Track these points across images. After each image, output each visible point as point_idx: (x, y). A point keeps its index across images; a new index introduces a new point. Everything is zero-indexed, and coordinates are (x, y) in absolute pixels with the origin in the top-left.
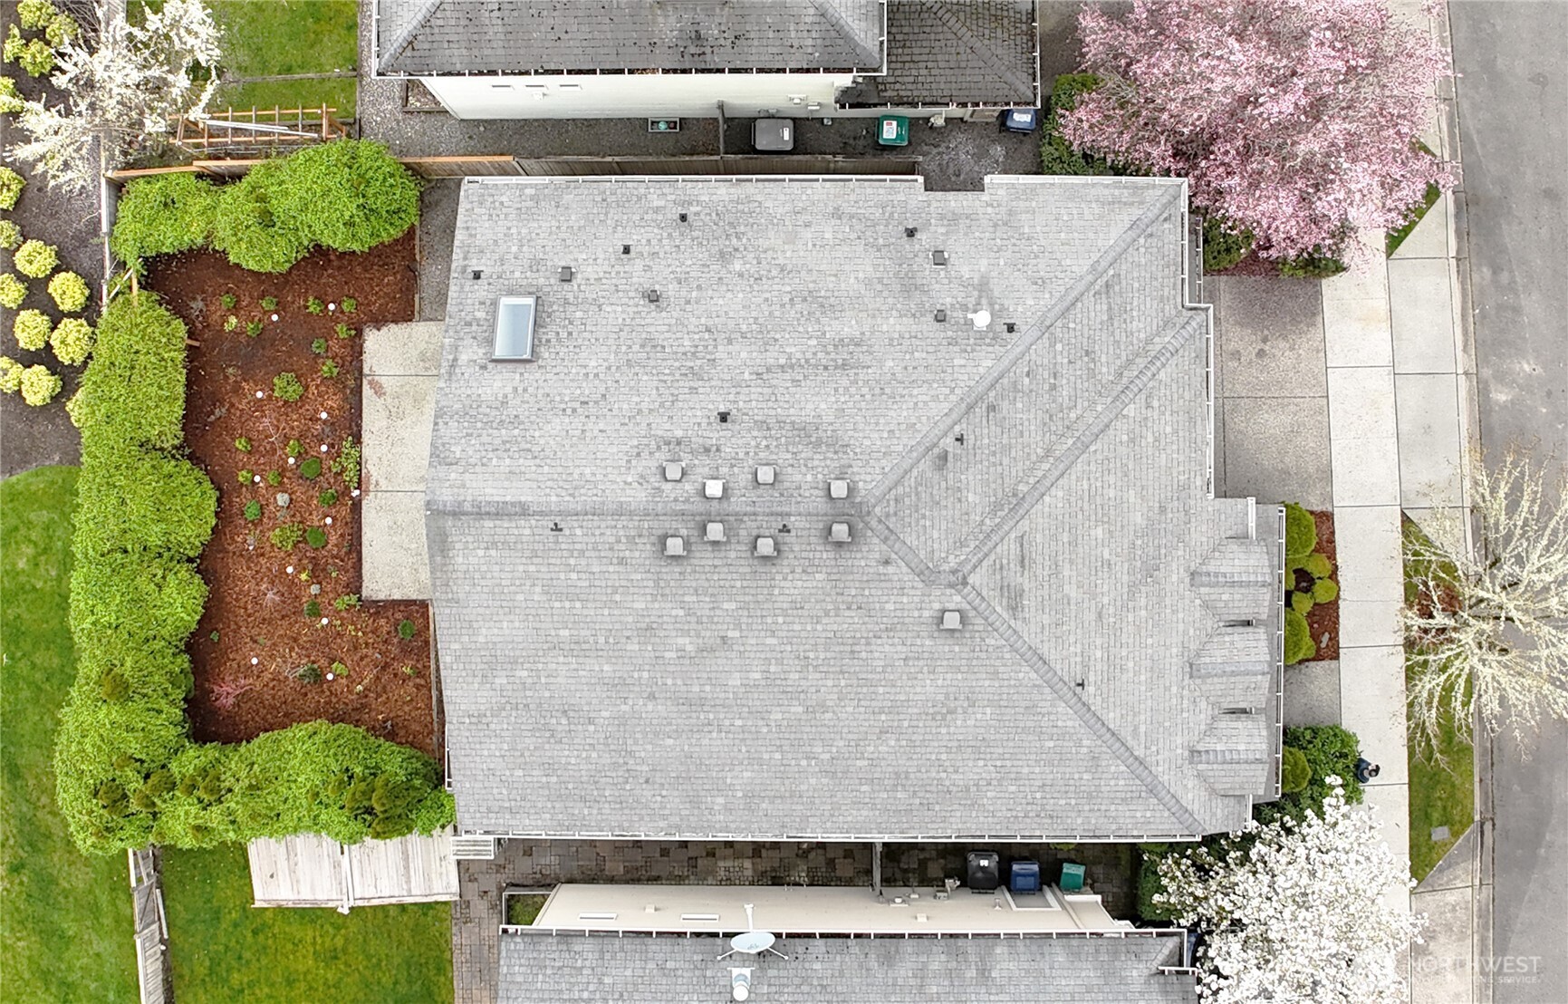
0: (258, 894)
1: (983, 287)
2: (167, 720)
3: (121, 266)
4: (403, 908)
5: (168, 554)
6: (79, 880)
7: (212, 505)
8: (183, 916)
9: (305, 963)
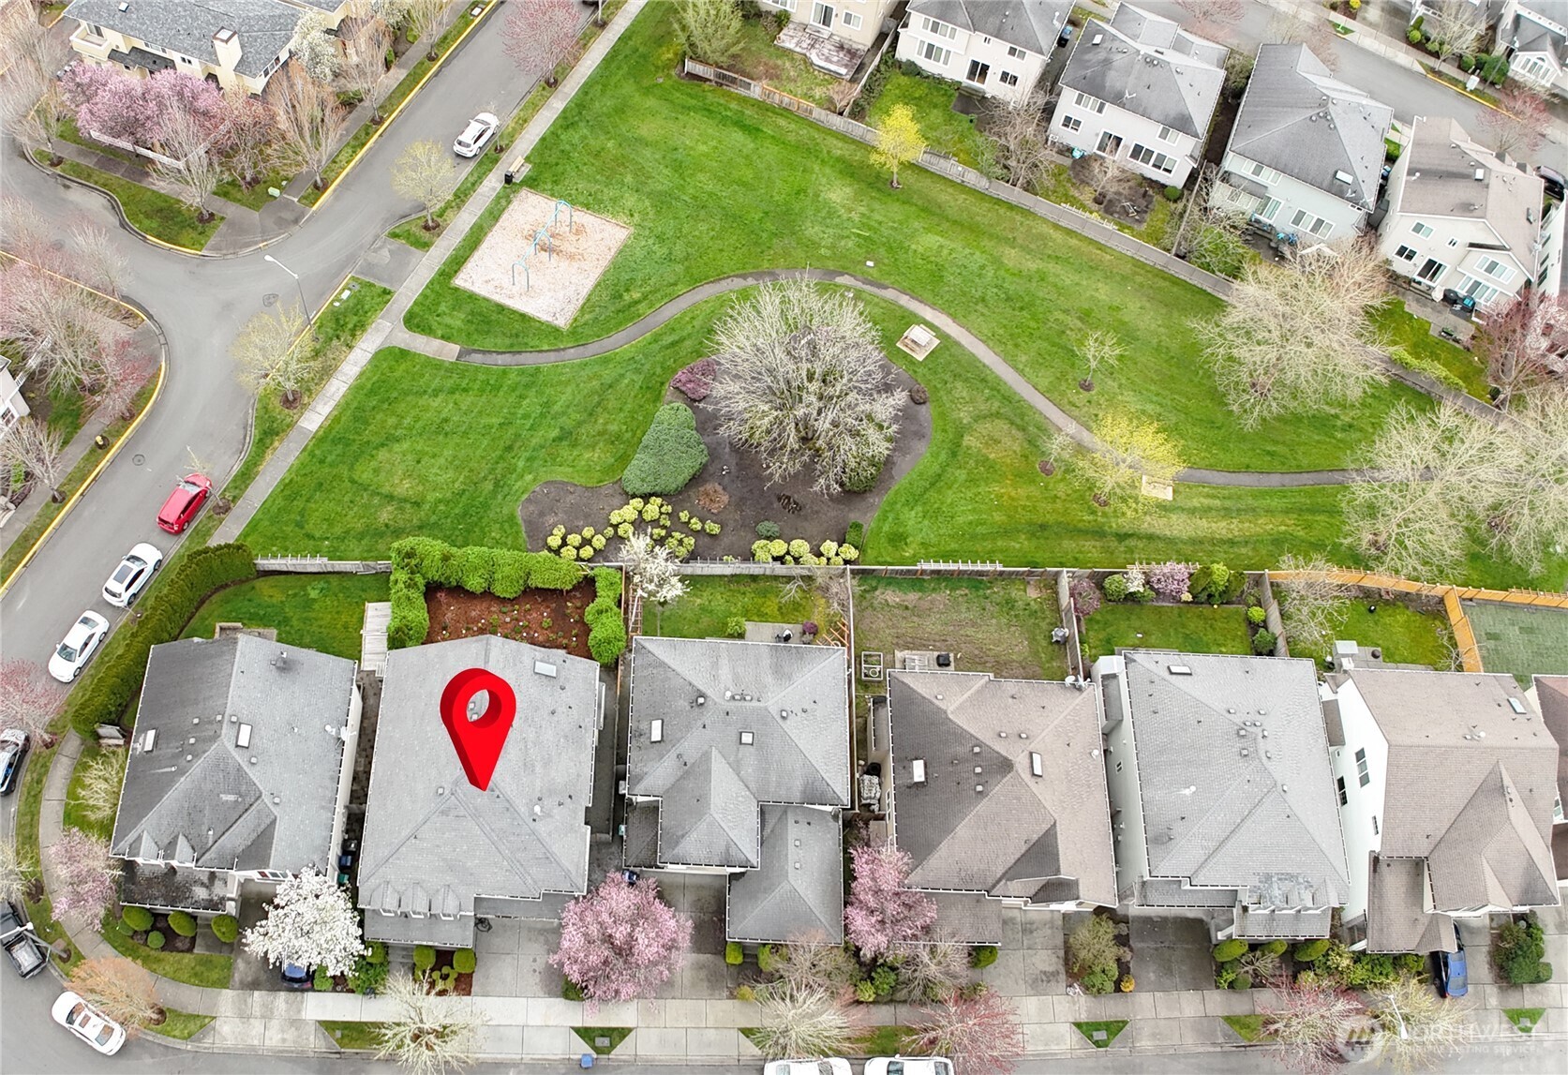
0: (370, 604)
1: (549, 816)
2: (434, 575)
3: (592, 569)
4: (360, 651)
5: (491, 581)
6: (381, 547)
7: (508, 596)
8: (364, 579)
9: (344, 618)
